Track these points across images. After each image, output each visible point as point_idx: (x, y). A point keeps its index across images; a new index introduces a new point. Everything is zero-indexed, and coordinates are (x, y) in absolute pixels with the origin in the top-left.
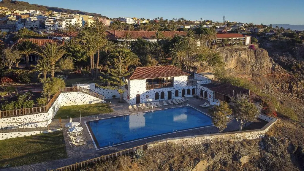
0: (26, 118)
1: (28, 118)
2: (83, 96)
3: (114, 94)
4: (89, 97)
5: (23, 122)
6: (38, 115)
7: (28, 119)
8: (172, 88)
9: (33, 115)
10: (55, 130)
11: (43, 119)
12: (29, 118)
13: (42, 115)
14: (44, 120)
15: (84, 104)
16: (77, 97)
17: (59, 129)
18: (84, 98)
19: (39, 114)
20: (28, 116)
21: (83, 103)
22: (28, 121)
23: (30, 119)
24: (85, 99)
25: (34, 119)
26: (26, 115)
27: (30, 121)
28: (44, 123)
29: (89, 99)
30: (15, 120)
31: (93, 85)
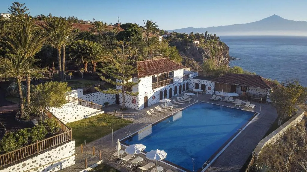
0: (45, 159)
1: (46, 157)
2: (74, 108)
3: (106, 101)
4: (82, 108)
5: (40, 165)
6: (62, 148)
7: (46, 159)
8: (172, 84)
9: (54, 149)
10: (94, 166)
11: (70, 152)
12: (49, 157)
13: (68, 146)
14: (71, 154)
15: (77, 120)
16: (67, 111)
17: (99, 163)
18: (76, 111)
19: (63, 146)
20: (47, 154)
21: (76, 118)
22: (48, 162)
23: (50, 159)
24: (78, 113)
25: (56, 157)
26: (43, 152)
27: (50, 161)
28: (71, 159)
29: (83, 111)
30: (27, 166)
31: (80, 92)
